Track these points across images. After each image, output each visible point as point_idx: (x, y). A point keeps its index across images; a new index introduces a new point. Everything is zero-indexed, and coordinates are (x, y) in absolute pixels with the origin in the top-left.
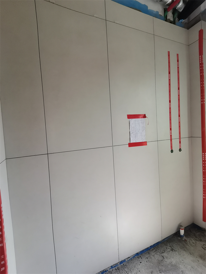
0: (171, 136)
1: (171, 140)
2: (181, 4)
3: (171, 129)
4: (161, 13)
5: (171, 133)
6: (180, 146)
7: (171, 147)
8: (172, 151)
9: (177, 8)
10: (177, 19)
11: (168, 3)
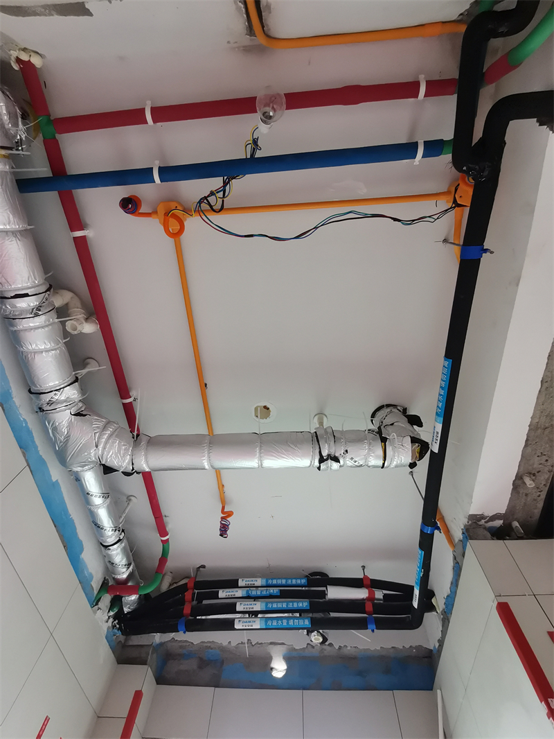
2: (134, 597)
4: (96, 584)
9: (123, 599)
11: (119, 577)
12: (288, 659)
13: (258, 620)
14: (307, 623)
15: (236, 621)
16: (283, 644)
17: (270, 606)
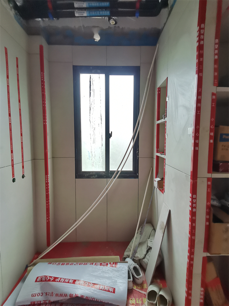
0: (12, 160)
1: (13, 166)
3: (12, 152)
5: (12, 157)
6: (23, 172)
7: (13, 175)
8: (14, 180)
12: (100, 34)
13: (85, 12)
14: (108, 13)
15: (75, 13)
16: (98, 27)
17: (91, 5)
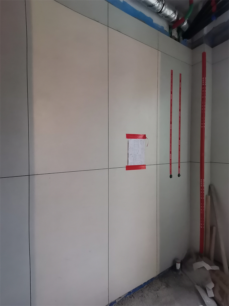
0: (171, 160)
1: (171, 164)
2: (185, 24)
3: (171, 153)
4: (166, 28)
5: (171, 157)
6: (179, 171)
7: (171, 172)
8: (171, 176)
10: (181, 38)
11: (174, 20)
